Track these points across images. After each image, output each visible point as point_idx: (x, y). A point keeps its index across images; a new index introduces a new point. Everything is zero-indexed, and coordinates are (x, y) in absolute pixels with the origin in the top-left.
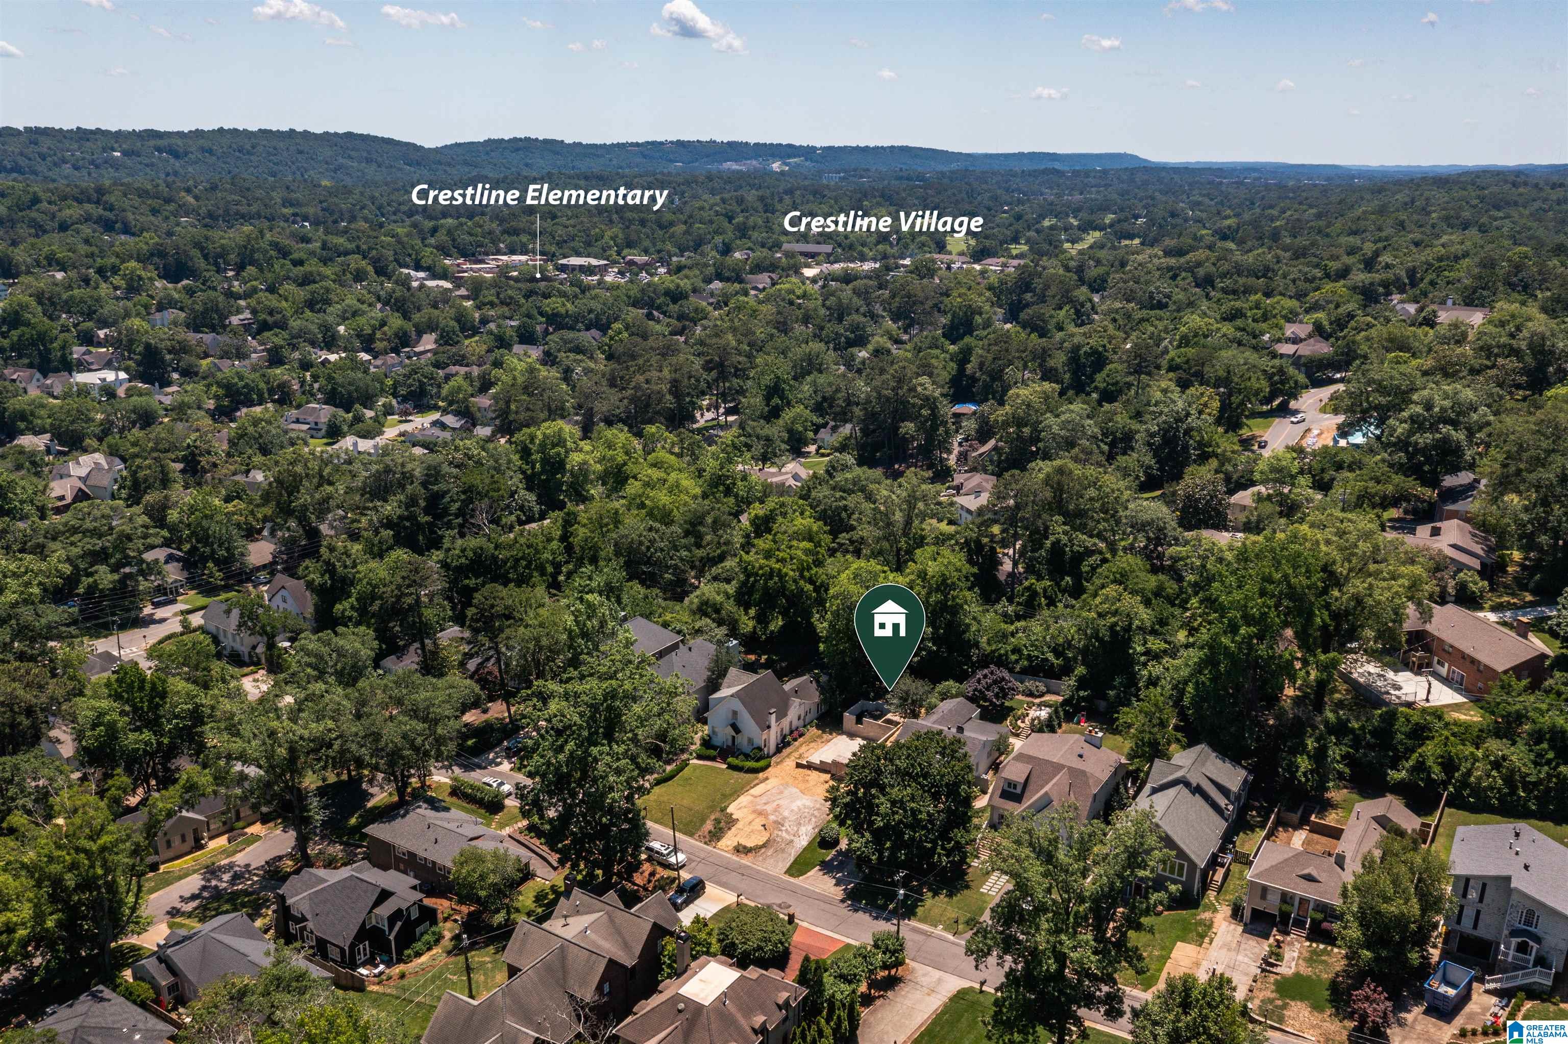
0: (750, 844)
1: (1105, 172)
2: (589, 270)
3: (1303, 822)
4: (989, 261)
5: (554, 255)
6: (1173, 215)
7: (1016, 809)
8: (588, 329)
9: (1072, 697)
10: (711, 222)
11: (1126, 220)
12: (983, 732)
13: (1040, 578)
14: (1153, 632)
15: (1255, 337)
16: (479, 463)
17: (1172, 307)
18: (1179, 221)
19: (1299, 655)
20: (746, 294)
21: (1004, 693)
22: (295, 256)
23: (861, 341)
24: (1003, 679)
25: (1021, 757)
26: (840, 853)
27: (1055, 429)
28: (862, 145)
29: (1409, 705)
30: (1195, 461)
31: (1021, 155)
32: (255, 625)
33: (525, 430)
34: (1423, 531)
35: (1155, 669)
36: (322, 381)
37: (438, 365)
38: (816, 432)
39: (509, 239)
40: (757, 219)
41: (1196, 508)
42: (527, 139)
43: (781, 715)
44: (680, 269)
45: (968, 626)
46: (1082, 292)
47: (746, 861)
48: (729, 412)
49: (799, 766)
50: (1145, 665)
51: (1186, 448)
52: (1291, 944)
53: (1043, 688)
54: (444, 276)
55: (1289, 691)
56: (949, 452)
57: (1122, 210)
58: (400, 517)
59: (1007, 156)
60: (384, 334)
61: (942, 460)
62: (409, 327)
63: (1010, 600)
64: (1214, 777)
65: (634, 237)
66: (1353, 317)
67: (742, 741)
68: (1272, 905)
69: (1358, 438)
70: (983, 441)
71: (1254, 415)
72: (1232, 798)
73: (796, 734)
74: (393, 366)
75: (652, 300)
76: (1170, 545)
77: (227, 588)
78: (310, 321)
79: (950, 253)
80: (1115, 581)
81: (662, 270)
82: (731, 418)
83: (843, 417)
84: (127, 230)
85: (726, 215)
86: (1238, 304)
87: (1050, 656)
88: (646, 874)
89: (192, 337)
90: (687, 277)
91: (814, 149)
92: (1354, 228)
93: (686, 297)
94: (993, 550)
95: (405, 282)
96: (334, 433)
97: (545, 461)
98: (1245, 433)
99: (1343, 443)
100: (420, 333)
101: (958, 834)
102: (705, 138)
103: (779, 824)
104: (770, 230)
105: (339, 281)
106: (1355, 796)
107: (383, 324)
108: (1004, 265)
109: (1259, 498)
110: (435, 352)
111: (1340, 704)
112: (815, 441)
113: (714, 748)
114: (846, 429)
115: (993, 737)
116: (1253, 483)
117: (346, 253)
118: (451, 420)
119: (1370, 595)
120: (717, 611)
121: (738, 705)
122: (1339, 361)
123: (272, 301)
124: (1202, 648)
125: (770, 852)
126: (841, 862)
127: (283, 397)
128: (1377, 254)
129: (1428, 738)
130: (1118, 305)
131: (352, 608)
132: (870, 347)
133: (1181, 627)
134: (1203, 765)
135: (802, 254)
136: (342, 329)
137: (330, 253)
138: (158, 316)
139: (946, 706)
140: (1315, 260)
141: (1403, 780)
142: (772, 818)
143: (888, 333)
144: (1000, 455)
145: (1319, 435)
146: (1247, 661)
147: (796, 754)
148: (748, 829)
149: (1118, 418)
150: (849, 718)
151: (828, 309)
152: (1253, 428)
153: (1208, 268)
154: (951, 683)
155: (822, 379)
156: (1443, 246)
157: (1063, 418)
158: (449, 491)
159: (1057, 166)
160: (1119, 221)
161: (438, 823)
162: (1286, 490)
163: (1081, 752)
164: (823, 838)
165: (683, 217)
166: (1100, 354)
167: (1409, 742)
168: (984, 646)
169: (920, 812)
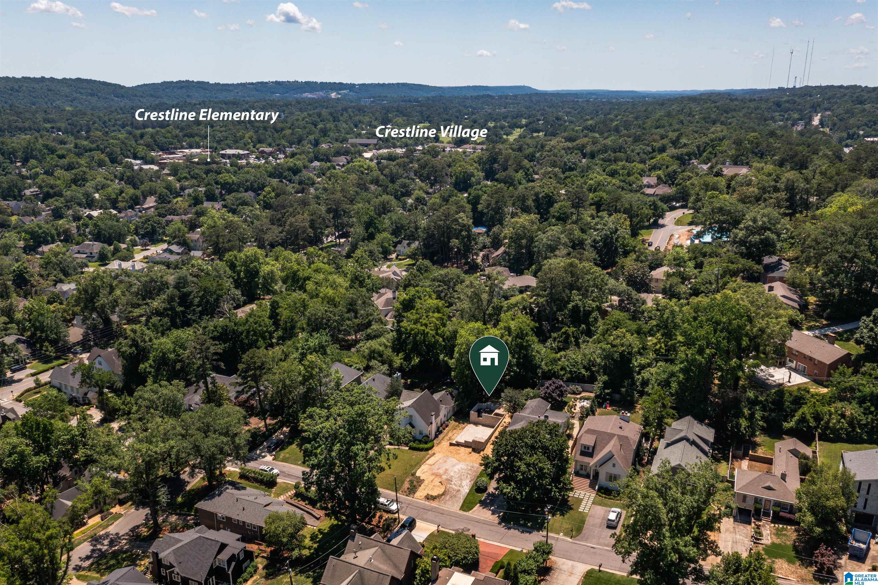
0: (434, 494)
1: (516, 96)
2: (239, 157)
3: (745, 455)
4: (465, 146)
5: (216, 149)
6: (558, 119)
7: (591, 462)
8: (246, 191)
9: (601, 394)
10: (305, 128)
11: (534, 122)
14: (639, 354)
15: (631, 185)
16: (207, 274)
18: (562, 122)
20: (334, 168)
21: (561, 394)
22: (59, 152)
23: (408, 194)
24: (561, 386)
25: (589, 431)
26: (489, 494)
27: (545, 240)
28: (381, 82)
29: (783, 385)
30: (622, 255)
31: (468, 87)
32: (91, 381)
33: (230, 253)
35: (646, 375)
36: (91, 227)
37: (160, 215)
38: (395, 247)
39: (188, 140)
40: (330, 125)
41: (636, 281)
42: (187, 81)
43: (437, 416)
44: (293, 155)
45: (535, 356)
47: (434, 504)
48: (340, 237)
49: (451, 444)
50: (639, 372)
51: (616, 248)
52: (764, 526)
53: (580, 389)
54: (152, 162)
56: (478, 255)
57: (529, 117)
58: (164, 309)
59: (461, 88)
60: (124, 198)
61: (473, 260)
62: (138, 193)
63: (554, 340)
64: (699, 434)
65: (262, 137)
66: (676, 173)
67: (416, 432)
68: (750, 505)
69: (706, 239)
70: (496, 248)
71: (643, 228)
72: (711, 445)
73: (444, 426)
74: (132, 217)
75: (281, 174)
77: (57, 358)
78: (76, 192)
79: (443, 142)
81: (281, 156)
82: (342, 240)
83: (412, 238)
85: (313, 124)
86: (614, 167)
87: (583, 371)
88: (377, 518)
90: (299, 159)
91: (354, 85)
92: (658, 124)
93: (300, 171)
95: (130, 166)
96: (103, 259)
97: (247, 271)
98: (641, 238)
99: (697, 242)
100: (145, 198)
102: (292, 80)
103: (449, 481)
104: (338, 131)
105: (90, 167)
107: (122, 192)
108: (474, 149)
109: (668, 275)
110: (156, 208)
112: (395, 251)
114: (415, 245)
116: (660, 265)
117: (91, 150)
118: (175, 248)
119: (768, 328)
120: (381, 355)
121: (413, 412)
122: (679, 197)
123: (50, 180)
125: (448, 498)
126: (491, 500)
127: (67, 238)
128: (678, 138)
129: (803, 404)
130: (550, 169)
131: (151, 366)
132: (413, 197)
134: (692, 427)
135: (360, 145)
136: (97, 196)
137: (81, 151)
139: (531, 404)
140: (645, 142)
141: (792, 427)
142: (444, 477)
143: (421, 188)
144: (509, 256)
145: (679, 237)
147: (447, 438)
148: (431, 486)
149: (575, 233)
150: (473, 414)
151: (385, 175)
152: (644, 234)
153: (590, 147)
154: (529, 389)
155: (393, 216)
158: (192, 292)
159: (490, 93)
160: (530, 123)
161: (243, 497)
162: (682, 269)
163: (620, 425)
164: (479, 487)
165: (288, 125)
166: (551, 197)
167: (793, 407)
168: (544, 367)
169: (544, 468)
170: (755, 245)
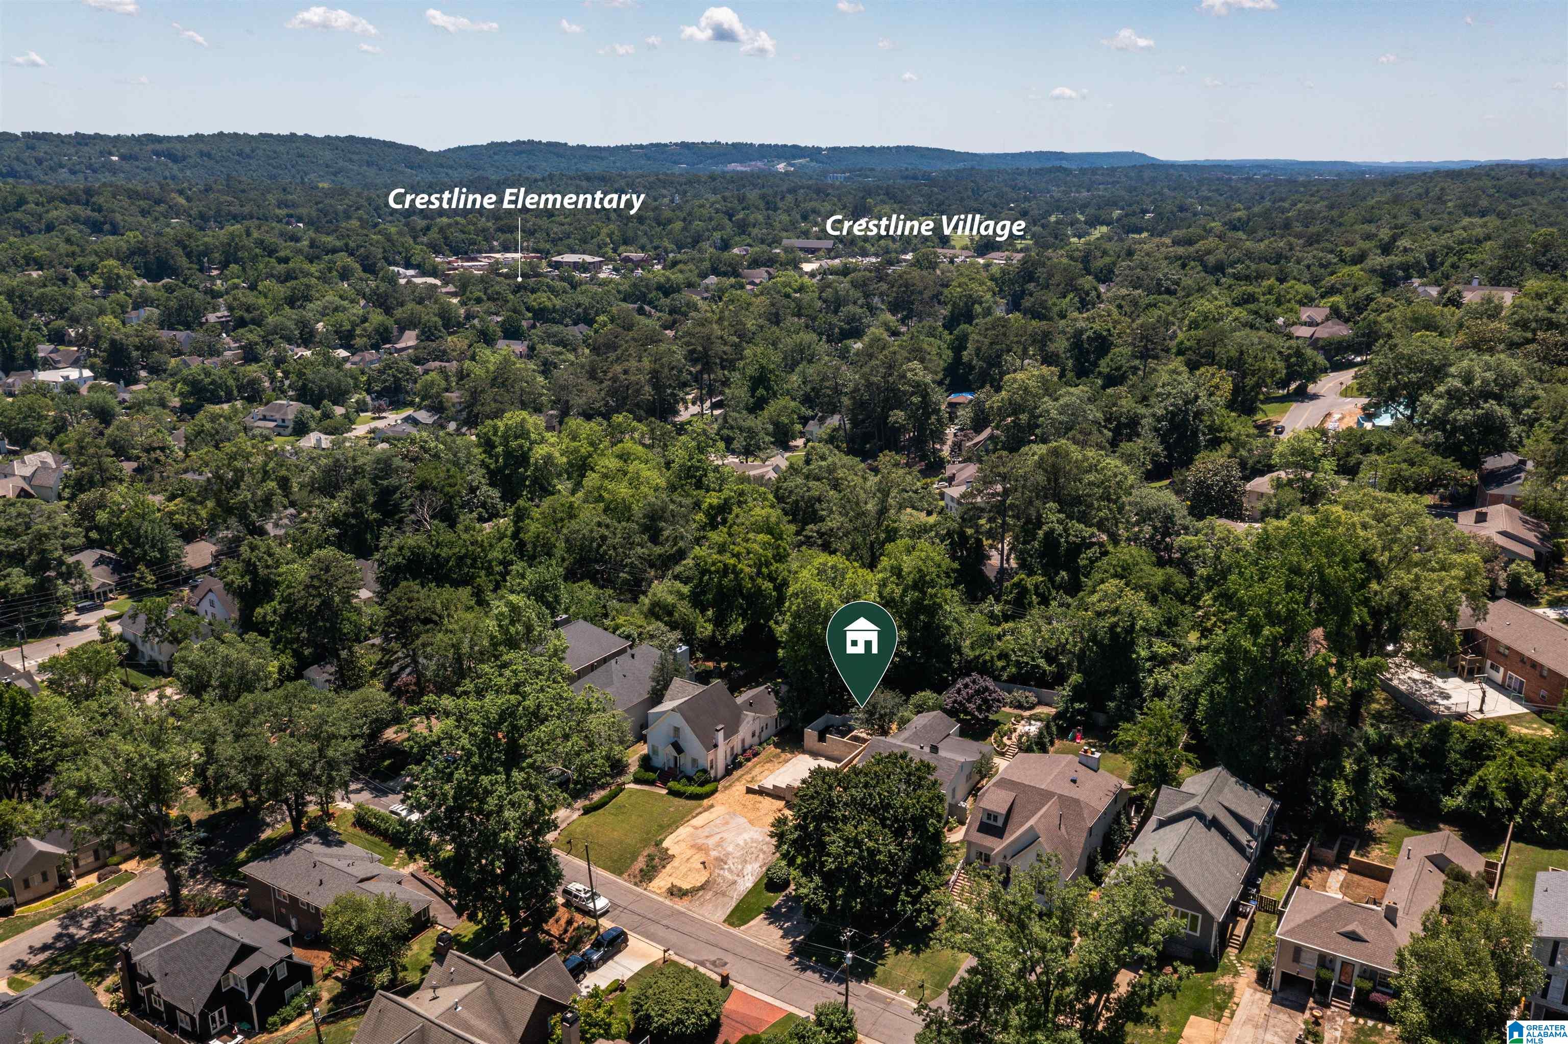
0: (686, 886)
1: (1113, 170)
2: (583, 267)
3: (1341, 860)
4: (994, 254)
5: (548, 253)
6: (1182, 209)
7: (997, 846)
8: (575, 324)
9: (1066, 710)
10: (711, 219)
11: (1134, 214)
12: (963, 752)
13: (1031, 573)
14: (1160, 634)
15: (1268, 320)
16: (437, 456)
17: (1181, 294)
18: (1189, 215)
19: (1334, 661)
20: (742, 287)
21: (987, 705)
22: (282, 254)
23: (856, 333)
24: (986, 689)
25: (1004, 783)
26: (788, 898)
27: (1054, 413)
28: (868, 145)
29: (1461, 717)
30: (1206, 447)
31: (1028, 154)
33: (488, 421)
34: (1466, 519)
35: (1163, 677)
36: (293, 377)
37: (417, 361)
38: (804, 424)
39: (503, 237)
40: (757, 216)
41: (1208, 496)
42: (531, 142)
43: (730, 733)
44: (675, 263)
45: (948, 628)
46: (1087, 281)
47: (680, 905)
48: (714, 406)
49: (750, 791)
50: (1150, 672)
51: (1195, 434)
52: (1332, 1020)
53: (1033, 699)
54: (434, 273)
55: (1321, 702)
56: (943, 443)
57: (1130, 205)
58: (346, 514)
59: (1013, 156)
60: (365, 330)
61: (935, 452)
62: (390, 322)
63: (998, 600)
64: (1233, 807)
65: (630, 234)
66: (1372, 300)
67: (685, 762)
68: (1307, 970)
69: (1385, 420)
70: (978, 430)
71: (1269, 400)
72: (1255, 832)
73: (749, 752)
74: (372, 362)
75: (644, 295)
76: (1178, 535)
77: (153, 592)
78: (288, 317)
79: (954, 248)
80: (1115, 576)
81: (657, 266)
82: (716, 412)
83: (831, 408)
84: (115, 231)
85: (726, 213)
86: (1250, 289)
87: (1042, 662)
88: (563, 922)
89: (165, 335)
90: (681, 272)
91: (819, 150)
92: (1368, 216)
93: (678, 291)
94: (979, 542)
95: (392, 280)
96: (301, 429)
97: (508, 454)
98: (1260, 418)
99: (1368, 426)
100: (402, 330)
101: (925, 876)
102: (709, 140)
103: (721, 861)
104: (769, 225)
105: (323, 278)
106: (1403, 828)
107: (364, 320)
108: (1009, 258)
109: (1279, 485)
110: (415, 348)
111: (1379, 717)
112: (802, 434)
113: (654, 769)
114: (834, 421)
115: (976, 757)
116: (1270, 469)
117: (334, 251)
118: (423, 416)
119: (1417, 589)
120: (670, 613)
121: (679, 721)
122: (1360, 344)
123: (251, 298)
124: (1217, 652)
125: (709, 895)
126: (790, 909)
127: (252, 394)
128: (1394, 238)
129: (1489, 758)
130: (1124, 291)
131: (275, 612)
132: (866, 339)
133: (1193, 628)
134: (1220, 791)
135: (801, 249)
136: (320, 326)
137: (317, 251)
138: (134, 314)
139: (920, 721)
140: (1329, 245)
141: (1459, 807)
142: (714, 854)
143: (886, 325)
144: (996, 443)
145: (1341, 419)
146: (1271, 667)
147: (748, 777)
148: (684, 869)
149: (1123, 402)
150: (810, 734)
151: (825, 301)
152: (1269, 413)
153: (1220, 255)
154: (928, 693)
155: (810, 370)
156: (1464, 229)
157: (1062, 401)
158: (401, 486)
159: (1065, 164)
160: (1126, 215)
161: (327, 860)
162: (1309, 475)
163: (1074, 776)
164: (770, 880)
165: (682, 215)
166: (1104, 339)
167: (1466, 763)
168: (966, 651)
169: (880, 852)
170: (1464, 429)
